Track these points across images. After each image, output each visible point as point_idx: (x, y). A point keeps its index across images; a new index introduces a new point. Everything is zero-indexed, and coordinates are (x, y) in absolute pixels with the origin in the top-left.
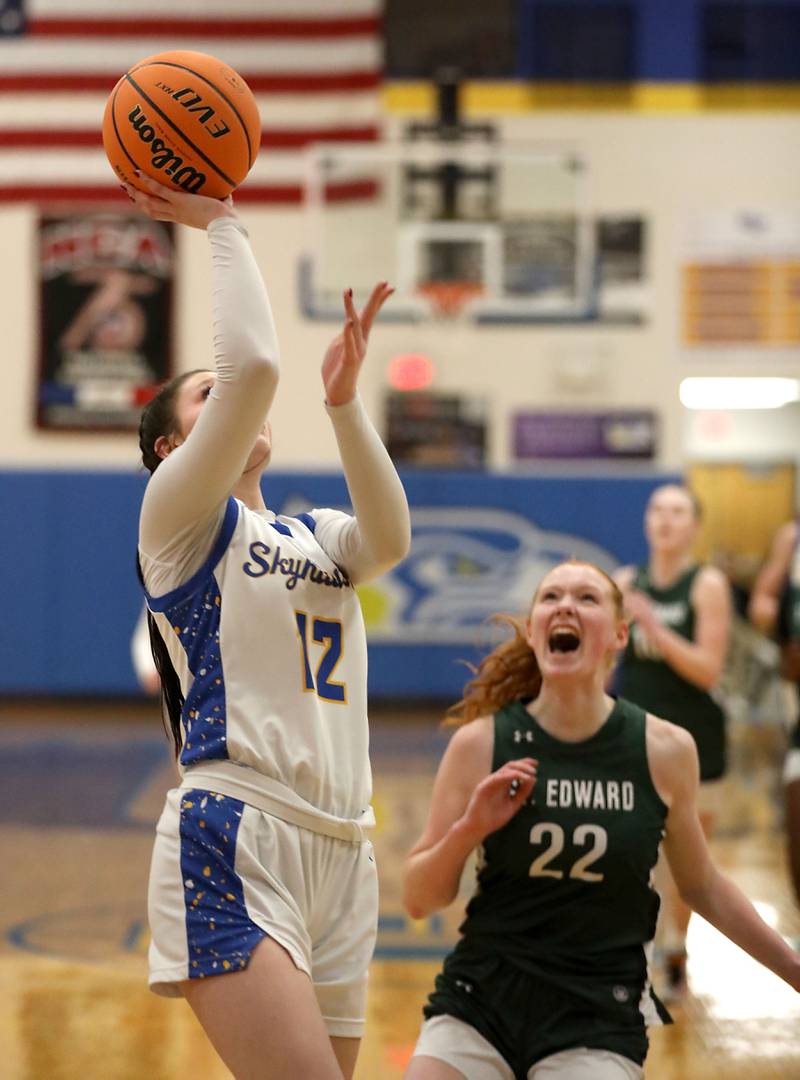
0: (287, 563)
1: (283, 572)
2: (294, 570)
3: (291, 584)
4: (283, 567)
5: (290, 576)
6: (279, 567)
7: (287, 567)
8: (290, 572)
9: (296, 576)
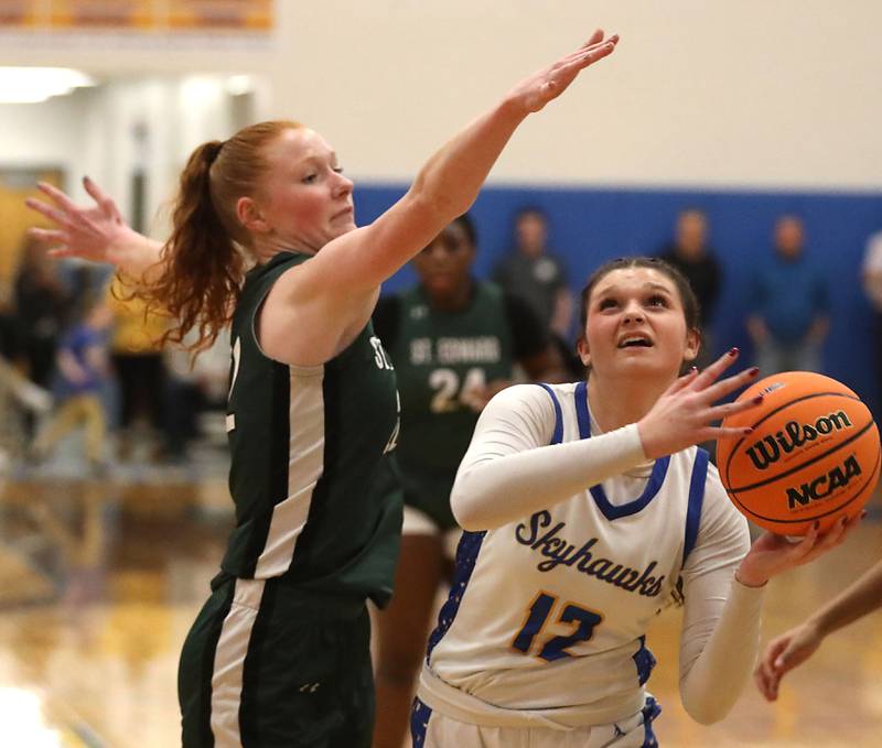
0: (556, 545)
1: (545, 552)
2: (560, 554)
3: (545, 566)
4: (548, 547)
5: (549, 558)
6: (543, 545)
7: (553, 548)
8: (554, 554)
9: (557, 560)
